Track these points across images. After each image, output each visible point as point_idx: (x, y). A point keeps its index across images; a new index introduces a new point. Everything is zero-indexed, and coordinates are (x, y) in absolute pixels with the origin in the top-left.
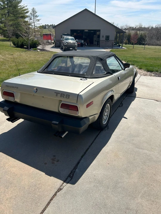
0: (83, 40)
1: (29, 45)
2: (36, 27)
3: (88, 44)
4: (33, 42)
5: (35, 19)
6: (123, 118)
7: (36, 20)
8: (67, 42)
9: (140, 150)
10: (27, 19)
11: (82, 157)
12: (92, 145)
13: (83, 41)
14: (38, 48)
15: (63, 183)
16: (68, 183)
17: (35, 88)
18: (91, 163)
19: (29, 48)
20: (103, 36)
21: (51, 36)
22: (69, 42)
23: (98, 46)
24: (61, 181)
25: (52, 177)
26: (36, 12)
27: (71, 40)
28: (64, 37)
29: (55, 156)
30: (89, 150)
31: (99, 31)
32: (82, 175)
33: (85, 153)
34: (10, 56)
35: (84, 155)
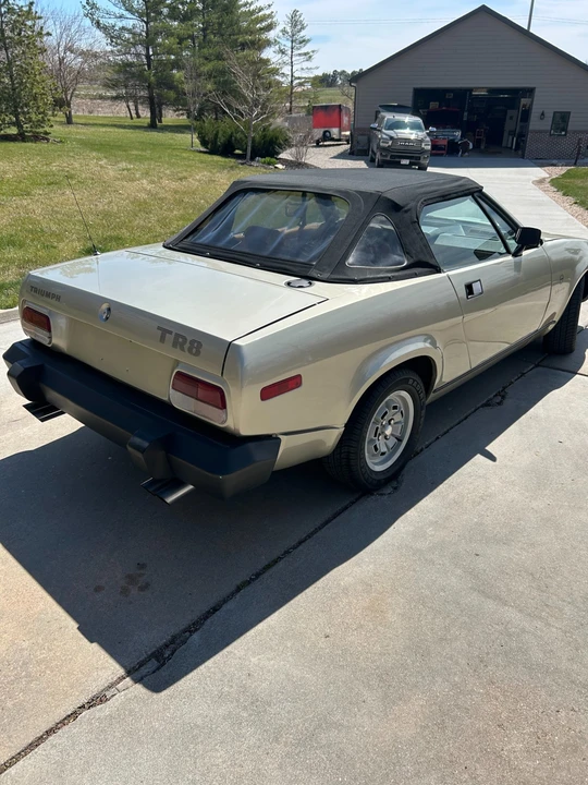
0: (457, 127)
1: (250, 144)
2: (298, 81)
3: (477, 146)
4: (265, 136)
5: (295, 52)
6: (479, 455)
7: (300, 55)
8: (392, 138)
9: (490, 605)
10: (269, 53)
11: (238, 589)
12: (301, 548)
13: (458, 134)
14: (281, 156)
15: (121, 679)
16: (136, 681)
17: (105, 306)
18: (260, 621)
19: (249, 156)
20: (543, 114)
21: (344, 112)
22: (400, 136)
23: (520, 152)
24: (117, 666)
25: (95, 645)
26: (303, 28)
27: (410, 130)
28: (383, 118)
29: (142, 566)
30: (281, 564)
31: (530, 92)
32: (204, 662)
33: (258, 575)
34: (174, 185)
35: (248, 583)
